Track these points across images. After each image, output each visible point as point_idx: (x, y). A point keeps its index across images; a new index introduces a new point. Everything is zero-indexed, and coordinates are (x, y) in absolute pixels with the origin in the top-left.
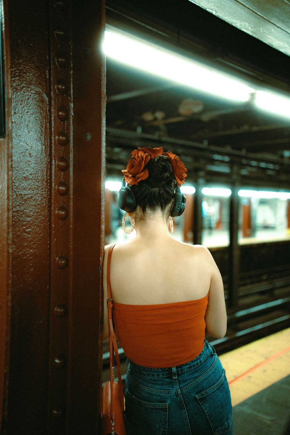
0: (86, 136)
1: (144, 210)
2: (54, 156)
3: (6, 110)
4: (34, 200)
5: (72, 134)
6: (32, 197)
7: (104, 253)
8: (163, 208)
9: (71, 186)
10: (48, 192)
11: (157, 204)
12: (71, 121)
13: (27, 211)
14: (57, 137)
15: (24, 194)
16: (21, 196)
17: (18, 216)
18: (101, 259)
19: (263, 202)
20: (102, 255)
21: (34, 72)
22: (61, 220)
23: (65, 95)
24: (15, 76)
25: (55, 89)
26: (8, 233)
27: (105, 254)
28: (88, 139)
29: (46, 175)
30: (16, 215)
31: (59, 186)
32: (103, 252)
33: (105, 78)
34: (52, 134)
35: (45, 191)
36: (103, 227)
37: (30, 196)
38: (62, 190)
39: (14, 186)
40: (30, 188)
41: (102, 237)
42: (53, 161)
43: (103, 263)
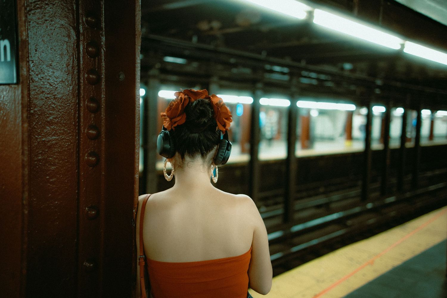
0: (119, 76)
1: (183, 158)
2: (83, 97)
3: (20, 53)
4: (59, 147)
5: (103, 71)
6: (56, 143)
7: (138, 204)
8: (203, 155)
9: (103, 129)
10: (76, 136)
11: (197, 151)
12: (103, 58)
13: (51, 159)
14: (86, 76)
15: (47, 140)
16: (44, 143)
17: (40, 165)
18: (134, 211)
19: (322, 113)
20: (136, 206)
21: (58, 3)
22: (92, 167)
23: (95, 29)
24: (35, 8)
25: (84, 23)
26: (23, 192)
27: (139, 206)
28: (121, 78)
29: (74, 118)
30: (38, 164)
31: (89, 129)
32: (136, 203)
33: (140, 12)
34: (80, 73)
35: (72, 136)
36: (137, 177)
37: (54, 142)
38: (92, 134)
39: (35, 132)
40: (55, 133)
41: (136, 187)
42: (82, 102)
43: (136, 215)
